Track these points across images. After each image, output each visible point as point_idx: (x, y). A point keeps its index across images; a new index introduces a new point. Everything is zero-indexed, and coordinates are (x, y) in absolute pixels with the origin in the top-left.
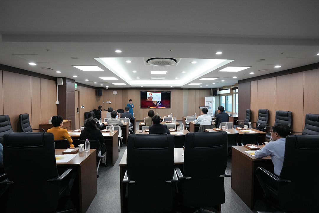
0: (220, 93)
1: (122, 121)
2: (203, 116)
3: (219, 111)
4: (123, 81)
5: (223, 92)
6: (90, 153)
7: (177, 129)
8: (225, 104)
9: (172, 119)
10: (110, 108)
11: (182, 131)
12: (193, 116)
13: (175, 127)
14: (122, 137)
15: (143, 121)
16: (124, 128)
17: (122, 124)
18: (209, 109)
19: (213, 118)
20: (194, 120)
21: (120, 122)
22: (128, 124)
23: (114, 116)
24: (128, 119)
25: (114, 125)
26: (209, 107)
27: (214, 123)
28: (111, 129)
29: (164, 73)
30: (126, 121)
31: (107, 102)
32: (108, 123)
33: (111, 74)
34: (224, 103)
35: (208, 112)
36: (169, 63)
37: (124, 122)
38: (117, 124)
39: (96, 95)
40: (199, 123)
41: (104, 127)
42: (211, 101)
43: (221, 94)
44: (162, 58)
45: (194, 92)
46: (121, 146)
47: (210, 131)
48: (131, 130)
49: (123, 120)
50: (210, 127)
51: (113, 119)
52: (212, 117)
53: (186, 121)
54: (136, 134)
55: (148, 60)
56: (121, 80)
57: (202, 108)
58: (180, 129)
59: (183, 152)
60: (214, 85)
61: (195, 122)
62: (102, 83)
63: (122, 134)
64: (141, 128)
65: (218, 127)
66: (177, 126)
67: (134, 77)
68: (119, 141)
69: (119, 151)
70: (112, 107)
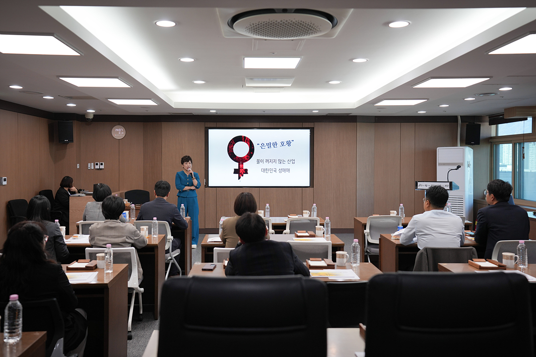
0: (493, 134)
1: (144, 232)
2: (429, 216)
3: (489, 198)
4: (145, 92)
5: (505, 129)
6: (20, 348)
7: (334, 260)
8: (511, 175)
9: (318, 226)
10: (102, 185)
11: (351, 268)
12: (393, 213)
13: (327, 253)
14: (140, 286)
15: (215, 231)
16: (148, 254)
17: (144, 242)
18: (451, 189)
19: (466, 222)
20: (397, 229)
21: (134, 233)
22: (164, 240)
23: (112, 212)
24: (164, 225)
25: (114, 245)
26: (451, 183)
27: (470, 239)
28: (103, 258)
29: (291, 63)
30: (156, 230)
31: (91, 166)
32: (91, 239)
33: (107, 67)
34: (509, 168)
35: (449, 204)
36: (307, 29)
37: (150, 233)
38: (126, 242)
39: (51, 139)
40: (415, 239)
41: (78, 252)
42: (458, 161)
43: (497, 137)
44: (285, 11)
45: (394, 130)
46: (137, 319)
47: (456, 268)
48: (173, 264)
49: (145, 228)
50: (456, 255)
51: (111, 223)
52: (463, 219)
53: (367, 231)
54: (190, 275)
55: (235, 18)
56: (138, 89)
57: (424, 186)
58: (345, 260)
59: (361, 344)
60: (470, 105)
61: (399, 236)
62: (71, 98)
63: (141, 277)
64: (208, 254)
65: (488, 258)
66: (336, 248)
67: (185, 78)
68: (130, 303)
69: (130, 338)
70: (108, 183)
